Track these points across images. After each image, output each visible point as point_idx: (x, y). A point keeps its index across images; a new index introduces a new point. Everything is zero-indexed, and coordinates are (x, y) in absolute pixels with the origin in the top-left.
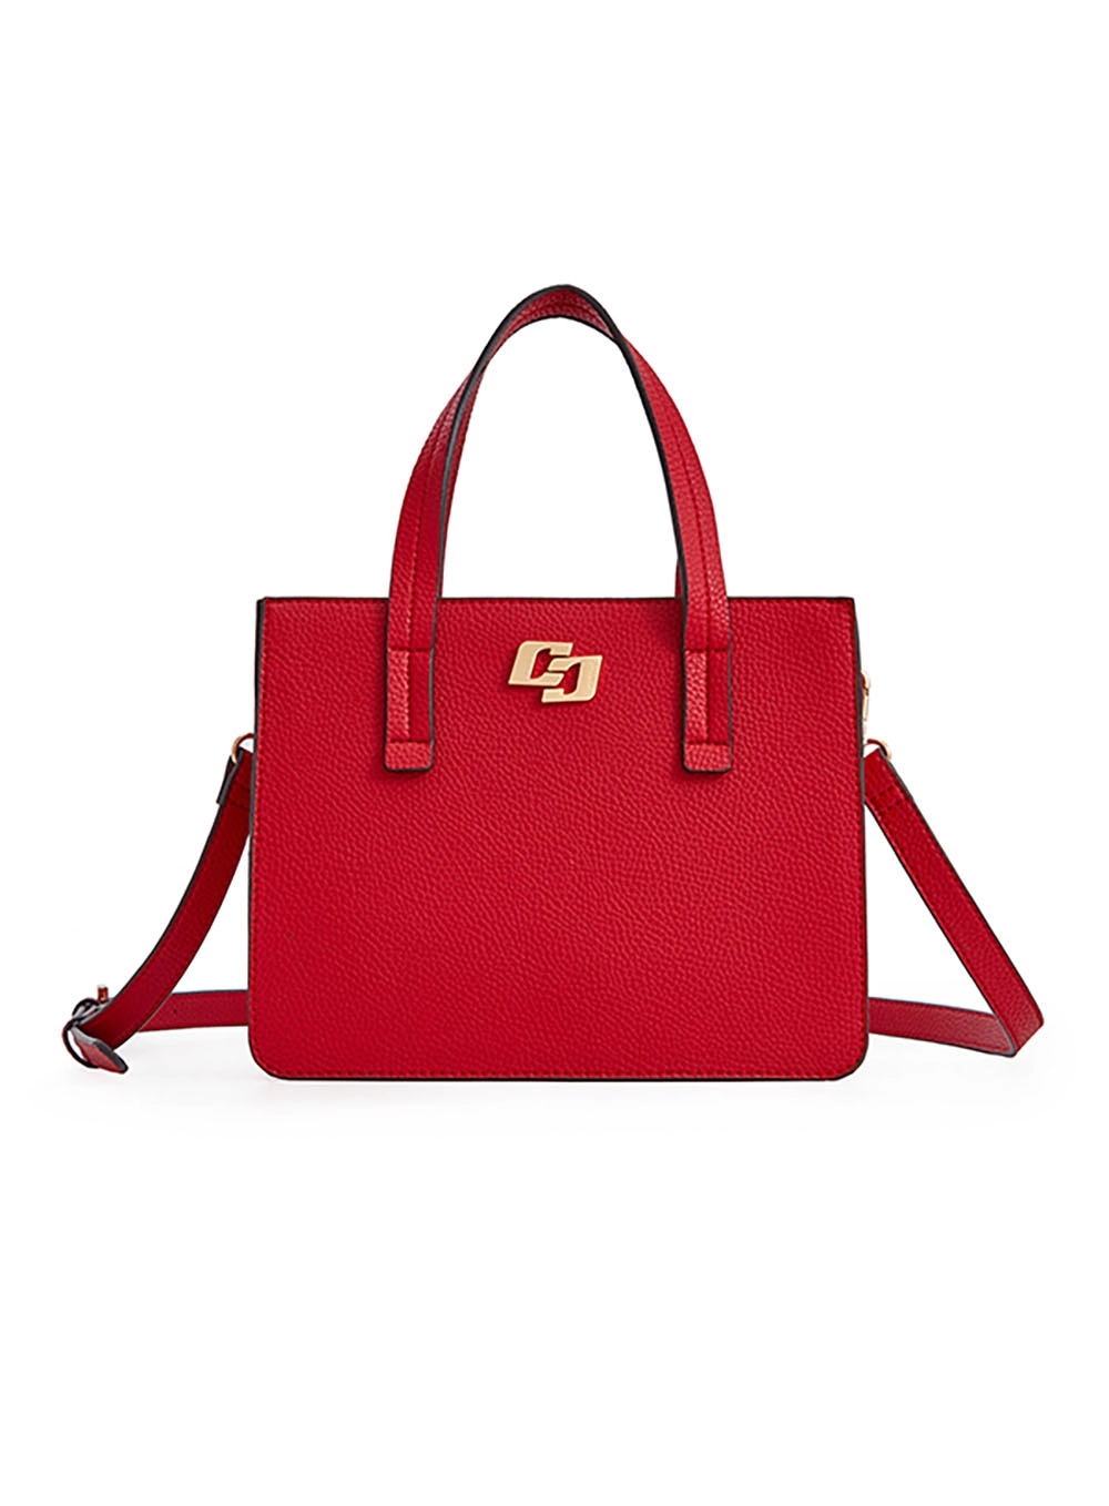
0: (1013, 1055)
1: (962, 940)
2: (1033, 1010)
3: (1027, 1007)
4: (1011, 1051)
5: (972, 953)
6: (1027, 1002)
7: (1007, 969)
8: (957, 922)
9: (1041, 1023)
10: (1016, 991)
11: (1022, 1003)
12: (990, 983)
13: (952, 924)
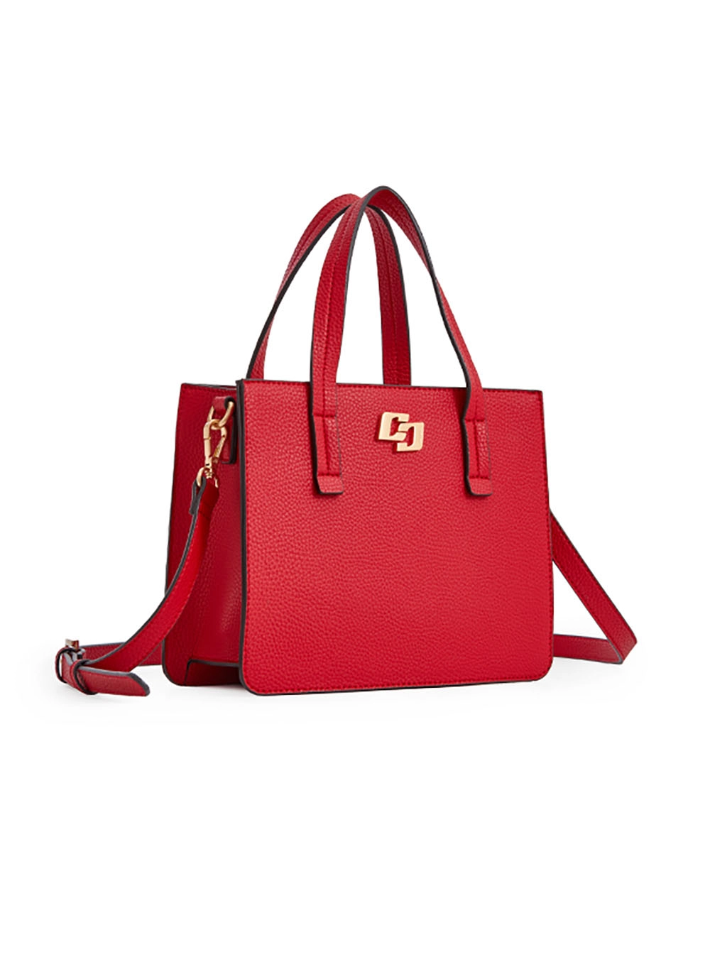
0: (621, 663)
1: (583, 593)
2: (628, 632)
3: (625, 630)
4: (620, 661)
5: (590, 600)
6: (624, 627)
7: (611, 609)
8: (581, 582)
9: (636, 641)
10: (617, 621)
11: (622, 628)
12: (601, 617)
13: (578, 584)
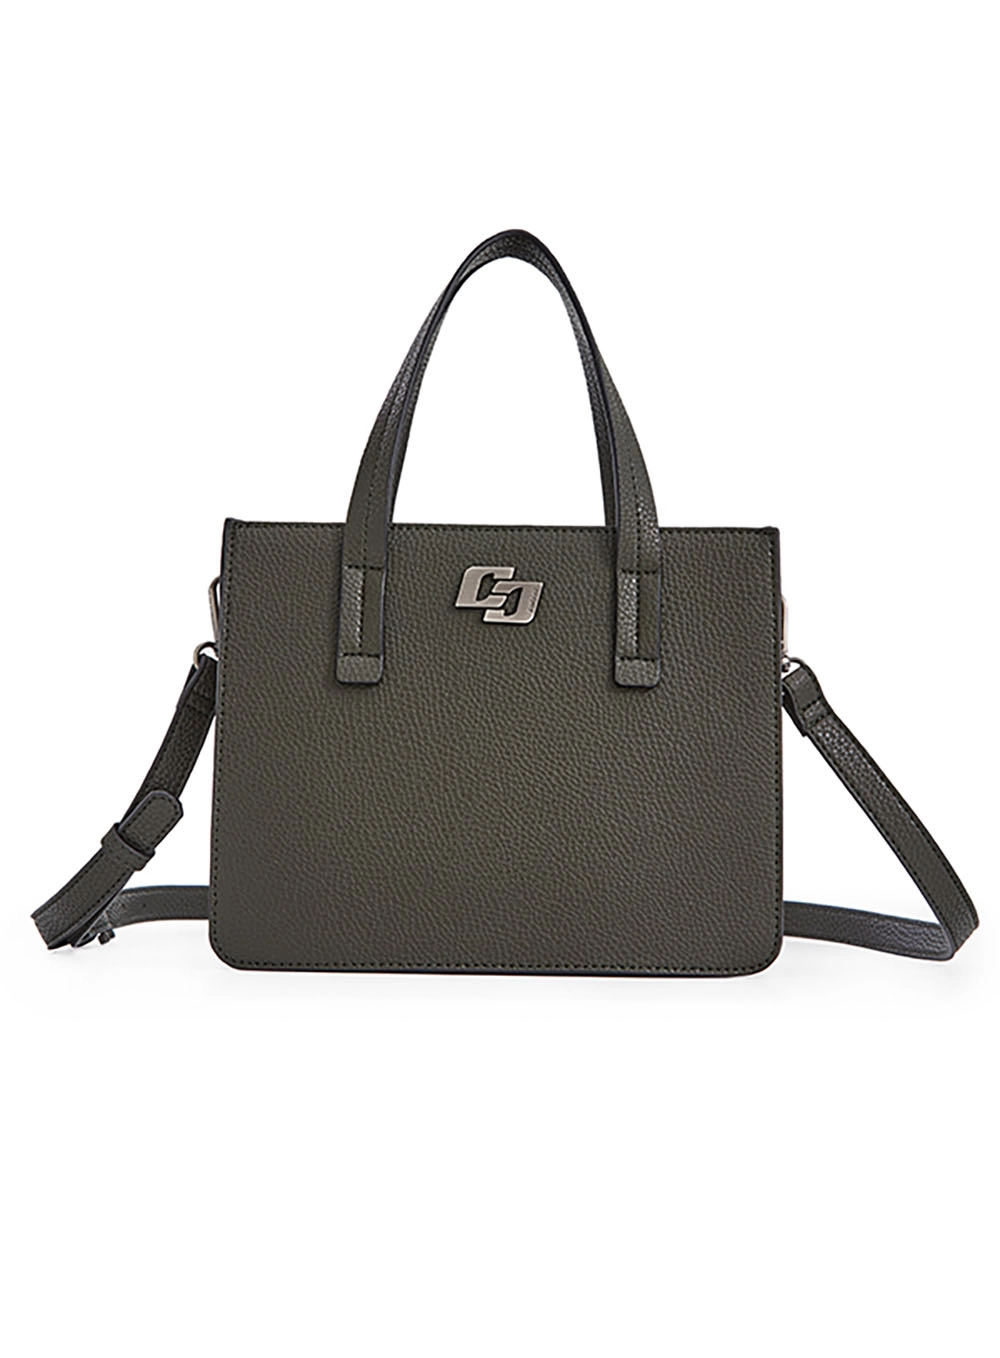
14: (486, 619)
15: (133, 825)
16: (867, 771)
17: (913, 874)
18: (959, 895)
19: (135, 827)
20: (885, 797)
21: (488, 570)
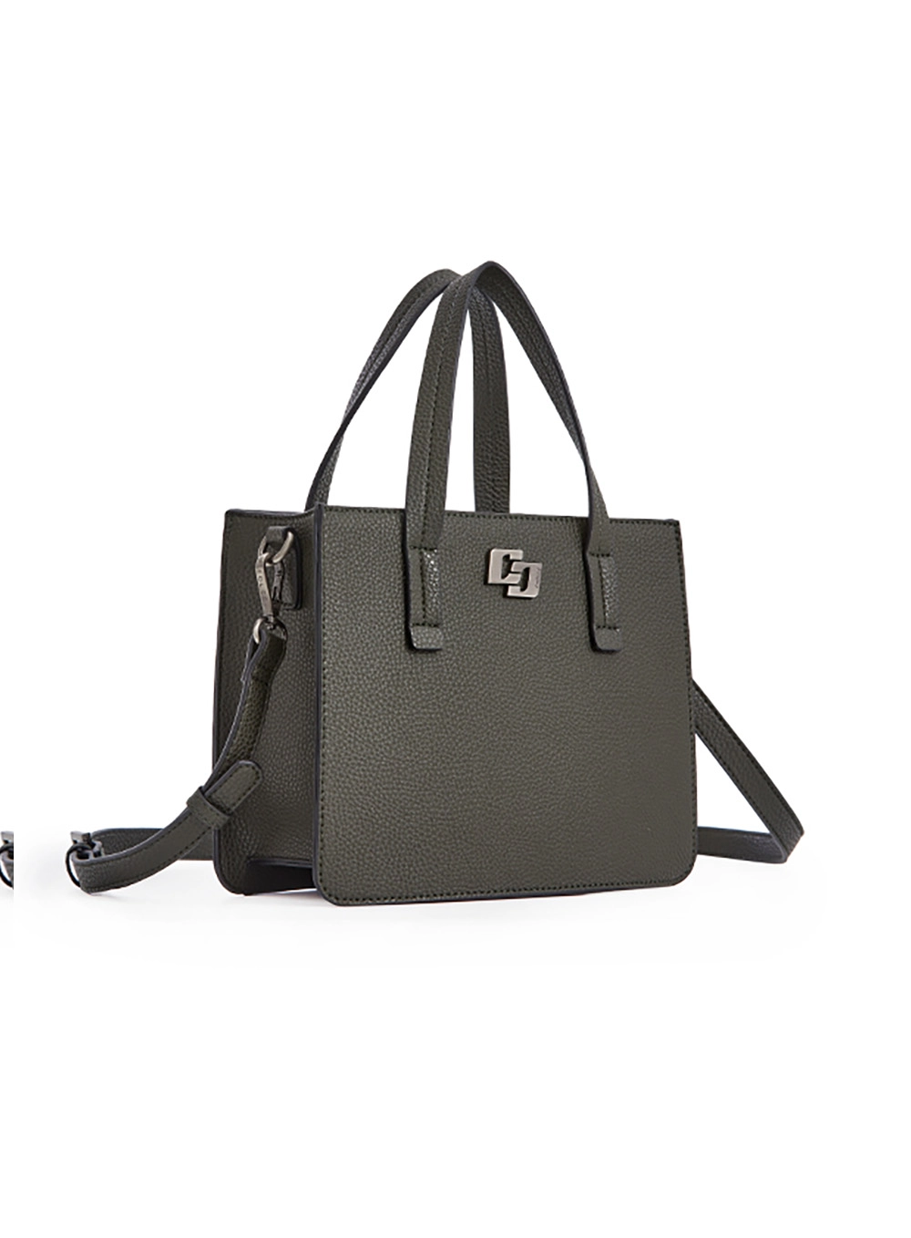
14: (510, 594)
15: (219, 791)
16: (708, 714)
17: (745, 793)
18: (781, 806)
19: (221, 793)
20: (722, 734)
21: (506, 552)
